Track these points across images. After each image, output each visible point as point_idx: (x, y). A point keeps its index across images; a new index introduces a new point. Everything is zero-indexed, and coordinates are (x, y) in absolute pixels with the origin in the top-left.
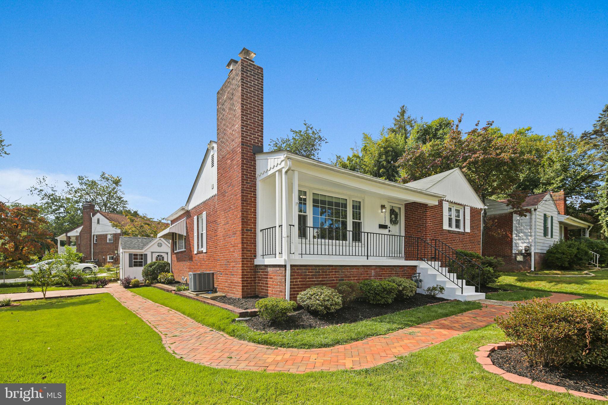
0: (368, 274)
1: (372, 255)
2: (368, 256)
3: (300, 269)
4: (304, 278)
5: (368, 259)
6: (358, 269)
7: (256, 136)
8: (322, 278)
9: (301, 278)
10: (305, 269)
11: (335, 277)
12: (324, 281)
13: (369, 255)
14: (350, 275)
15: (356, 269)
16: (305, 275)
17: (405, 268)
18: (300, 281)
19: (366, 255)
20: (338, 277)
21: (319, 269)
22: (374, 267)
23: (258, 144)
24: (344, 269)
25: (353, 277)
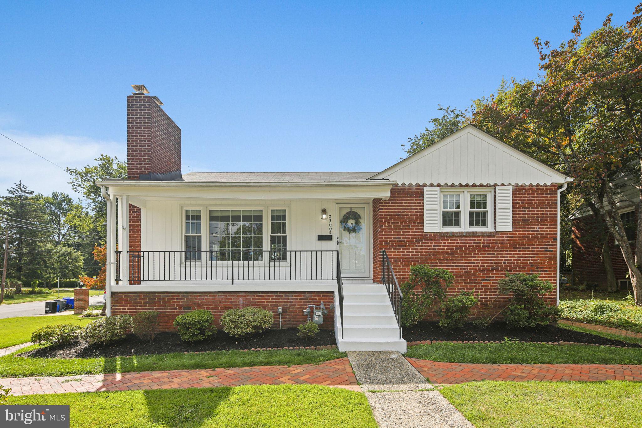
0: (231, 302)
1: (241, 278)
2: (233, 280)
3: (128, 296)
4: (133, 306)
5: (233, 284)
6: (215, 296)
7: (143, 165)
8: (158, 306)
9: (130, 306)
10: (134, 296)
11: (177, 305)
12: (162, 309)
13: (235, 277)
14: (201, 303)
15: (210, 296)
16: (135, 303)
17: (308, 295)
18: (128, 309)
19: (230, 277)
20: (183, 305)
21: (154, 296)
22: (243, 294)
23: (145, 172)
24: (191, 296)
25: (206, 305)
